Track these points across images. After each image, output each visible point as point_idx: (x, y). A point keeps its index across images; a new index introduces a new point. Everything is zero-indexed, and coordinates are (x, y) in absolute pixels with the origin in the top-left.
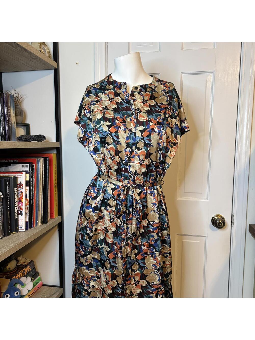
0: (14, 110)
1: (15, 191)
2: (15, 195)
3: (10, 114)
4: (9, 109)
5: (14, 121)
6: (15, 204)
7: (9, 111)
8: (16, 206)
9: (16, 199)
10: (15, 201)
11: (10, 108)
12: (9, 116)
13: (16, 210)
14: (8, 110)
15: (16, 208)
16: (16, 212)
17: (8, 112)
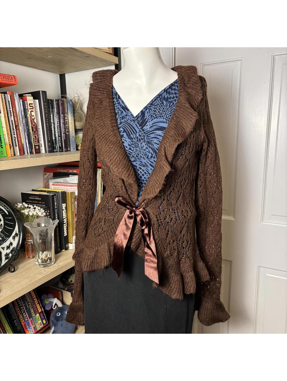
0: (73, 116)
1: (63, 207)
2: (63, 211)
3: (67, 121)
4: (66, 116)
5: (73, 128)
6: (64, 220)
7: (66, 118)
8: (64, 222)
9: (65, 215)
10: (64, 218)
11: (68, 114)
12: (67, 123)
13: (64, 226)
14: (64, 117)
15: (64, 225)
16: (64, 229)
17: (64, 120)
